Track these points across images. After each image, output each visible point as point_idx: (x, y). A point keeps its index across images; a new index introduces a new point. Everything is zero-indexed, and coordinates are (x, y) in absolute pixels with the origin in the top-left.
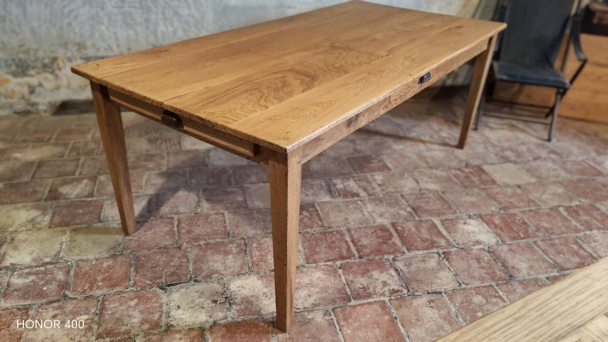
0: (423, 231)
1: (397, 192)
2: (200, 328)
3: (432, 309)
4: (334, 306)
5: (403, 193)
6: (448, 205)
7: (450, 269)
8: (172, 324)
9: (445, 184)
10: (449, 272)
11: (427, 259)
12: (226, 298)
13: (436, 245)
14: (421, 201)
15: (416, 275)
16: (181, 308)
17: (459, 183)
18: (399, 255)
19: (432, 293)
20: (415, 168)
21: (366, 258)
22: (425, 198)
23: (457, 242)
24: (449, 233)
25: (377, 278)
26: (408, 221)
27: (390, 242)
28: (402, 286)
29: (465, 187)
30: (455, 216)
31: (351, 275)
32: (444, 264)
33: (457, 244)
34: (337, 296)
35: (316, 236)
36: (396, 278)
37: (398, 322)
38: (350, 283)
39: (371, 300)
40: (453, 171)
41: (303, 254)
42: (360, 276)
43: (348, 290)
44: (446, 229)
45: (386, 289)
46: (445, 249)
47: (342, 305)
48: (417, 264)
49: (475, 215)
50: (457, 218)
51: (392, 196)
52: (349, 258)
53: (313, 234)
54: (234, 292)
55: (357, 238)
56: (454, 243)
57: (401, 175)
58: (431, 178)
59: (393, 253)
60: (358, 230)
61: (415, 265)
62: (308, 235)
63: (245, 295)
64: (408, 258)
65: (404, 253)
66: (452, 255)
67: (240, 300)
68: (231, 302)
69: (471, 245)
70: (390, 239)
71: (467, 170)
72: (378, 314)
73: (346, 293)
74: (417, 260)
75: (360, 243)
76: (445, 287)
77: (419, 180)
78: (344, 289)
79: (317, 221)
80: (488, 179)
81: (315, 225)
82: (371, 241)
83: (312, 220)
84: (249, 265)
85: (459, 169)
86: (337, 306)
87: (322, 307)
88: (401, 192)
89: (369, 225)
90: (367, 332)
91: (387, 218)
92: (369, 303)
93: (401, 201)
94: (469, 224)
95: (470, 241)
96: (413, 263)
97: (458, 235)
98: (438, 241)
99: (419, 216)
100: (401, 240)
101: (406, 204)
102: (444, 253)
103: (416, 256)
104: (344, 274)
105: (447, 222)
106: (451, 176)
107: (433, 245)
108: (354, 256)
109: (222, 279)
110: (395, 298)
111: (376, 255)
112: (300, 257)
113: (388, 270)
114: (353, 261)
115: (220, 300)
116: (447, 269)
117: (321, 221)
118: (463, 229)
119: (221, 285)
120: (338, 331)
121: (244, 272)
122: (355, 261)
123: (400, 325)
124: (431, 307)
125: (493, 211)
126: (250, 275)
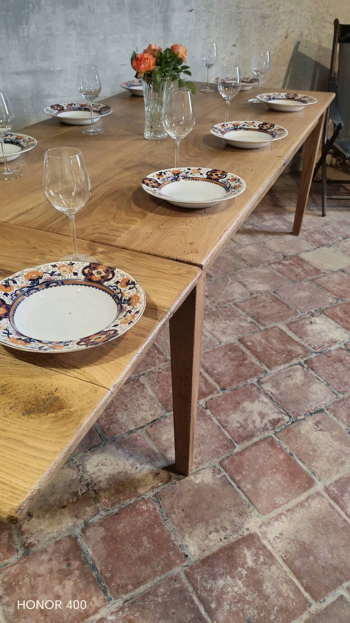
0: (274, 341)
1: (229, 301)
2: (70, 537)
3: (322, 432)
4: (220, 459)
5: (235, 301)
6: (286, 305)
7: (319, 380)
8: (30, 543)
9: (273, 283)
10: (320, 384)
11: (292, 373)
12: (88, 485)
13: (294, 355)
14: (257, 306)
15: (289, 396)
16: (34, 516)
17: (286, 278)
18: (262, 376)
19: (315, 413)
20: (236, 270)
21: (229, 388)
22: (260, 303)
23: (312, 346)
24: (300, 338)
25: (251, 410)
26: (254, 333)
27: (247, 362)
28: (281, 413)
29: (294, 282)
30: (298, 317)
31: (222, 413)
32: (311, 374)
33: (314, 349)
34: (218, 445)
35: (164, 374)
36: (271, 404)
37: (296, 458)
38: (225, 425)
39: (255, 439)
40: (273, 266)
41: (157, 400)
42: (232, 412)
43: (226, 433)
44: (296, 333)
45: (265, 421)
46: (305, 357)
47: (228, 455)
48: (285, 382)
49: (316, 311)
50: (301, 318)
51: (225, 307)
52: (211, 393)
53: (159, 372)
54: (94, 473)
55: (210, 366)
56: (310, 348)
57: (225, 280)
58: (256, 278)
59: (256, 374)
60: (207, 355)
61: (283, 384)
62: (153, 375)
63: (110, 475)
64: (273, 377)
65: (266, 372)
66: (314, 363)
67: (105, 483)
68: (95, 488)
69: (327, 347)
70: (245, 359)
71: (287, 262)
72: (271, 455)
73: (227, 438)
74: (282, 378)
75: (216, 372)
76: (324, 403)
77: (246, 283)
78: (223, 434)
79: (157, 355)
80: (311, 268)
81: (157, 361)
82: (226, 366)
83: (151, 355)
84: (99, 432)
85: (279, 263)
86: (222, 457)
87: (207, 465)
88: (233, 300)
89: (217, 347)
90: (267, 481)
91: (231, 334)
92: (256, 444)
93: (238, 311)
94: (315, 323)
95: (324, 342)
96: (280, 381)
97: (310, 338)
98: (295, 350)
99: (264, 325)
100: (257, 357)
101: (245, 313)
102: (306, 362)
103: (279, 373)
104: (214, 415)
105: (293, 325)
106: (275, 271)
107: (291, 355)
108: (215, 389)
109: (72, 460)
110: (280, 429)
111: (239, 382)
112: (156, 405)
113: (258, 397)
114: (216, 395)
115: (81, 490)
116: (317, 380)
117: (162, 354)
118: (312, 330)
119: (73, 469)
120: (237, 489)
121: (95, 443)
122: (219, 395)
123: (298, 461)
124: (321, 430)
125: (331, 304)
126: (105, 445)
